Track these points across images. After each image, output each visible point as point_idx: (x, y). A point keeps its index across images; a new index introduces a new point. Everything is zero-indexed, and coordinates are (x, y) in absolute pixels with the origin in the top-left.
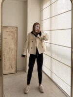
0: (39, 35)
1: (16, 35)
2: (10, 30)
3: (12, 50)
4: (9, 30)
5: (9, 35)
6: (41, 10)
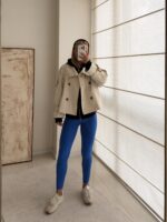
0: (84, 70)
2: (17, 56)
4: (13, 57)
5: (14, 68)
6: (92, 9)
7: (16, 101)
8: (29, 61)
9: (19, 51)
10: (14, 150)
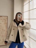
0: (20, 24)
1: (7, 21)
2: (3, 18)
3: (4, 31)
5: (2, 21)
6: (23, 6)
7: (3, 30)
9: (4, 17)
10: (2, 42)
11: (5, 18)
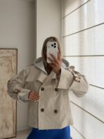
8: (13, 59)
11: (9, 55)
